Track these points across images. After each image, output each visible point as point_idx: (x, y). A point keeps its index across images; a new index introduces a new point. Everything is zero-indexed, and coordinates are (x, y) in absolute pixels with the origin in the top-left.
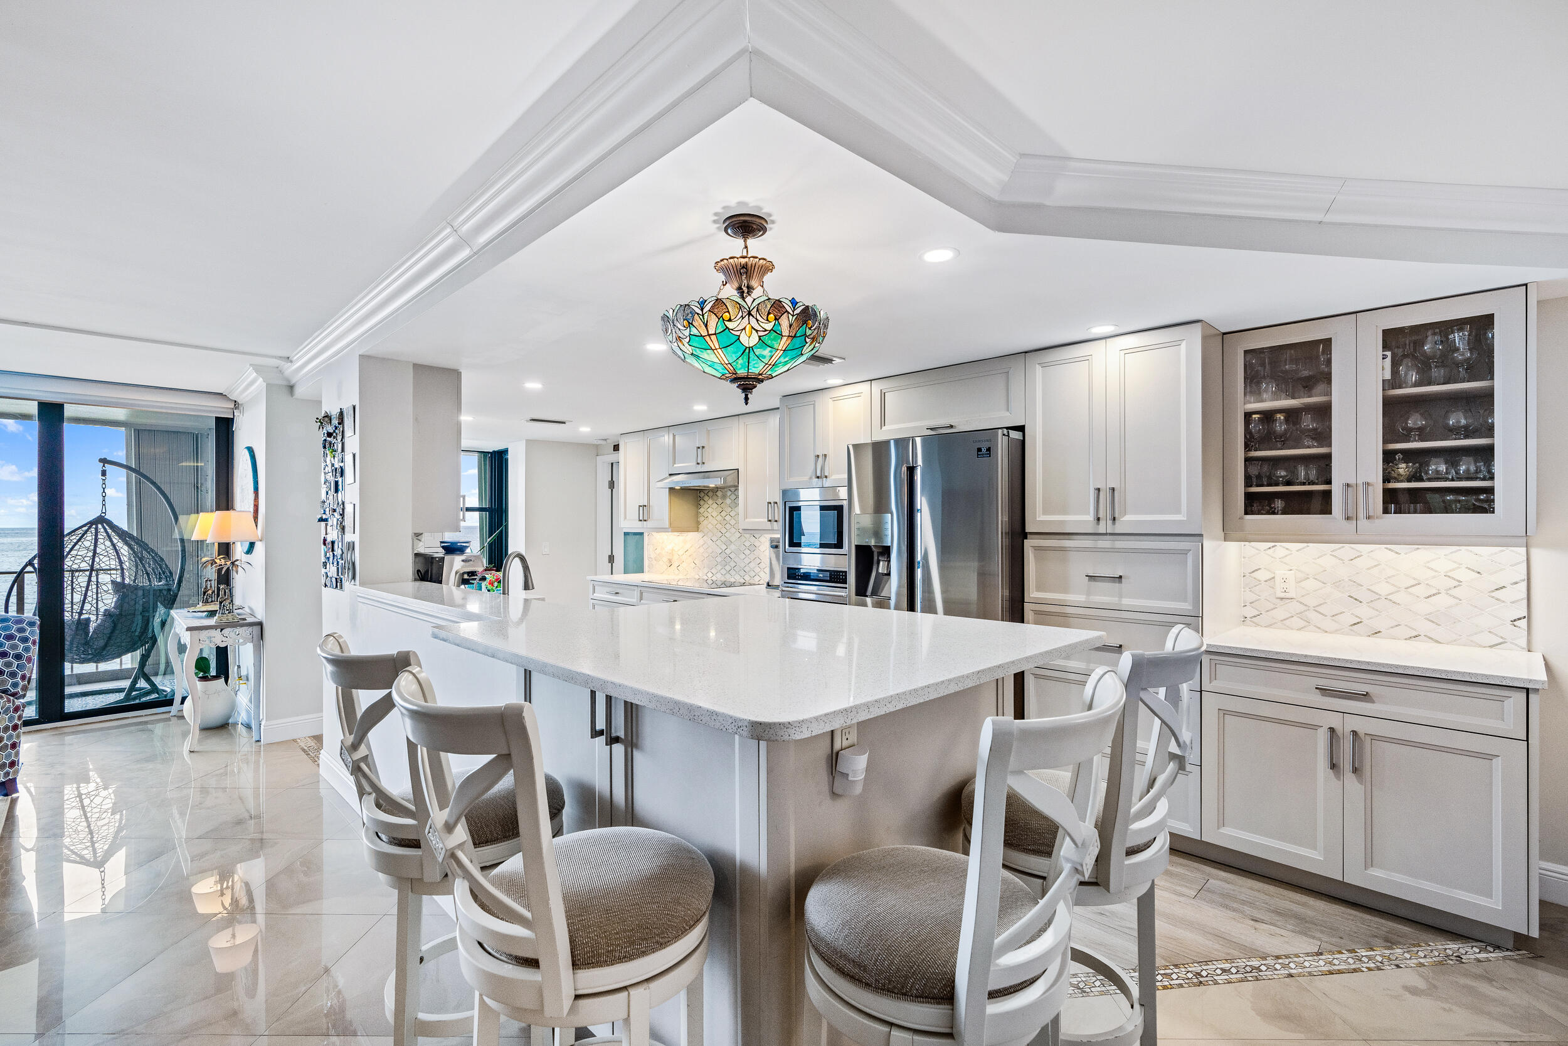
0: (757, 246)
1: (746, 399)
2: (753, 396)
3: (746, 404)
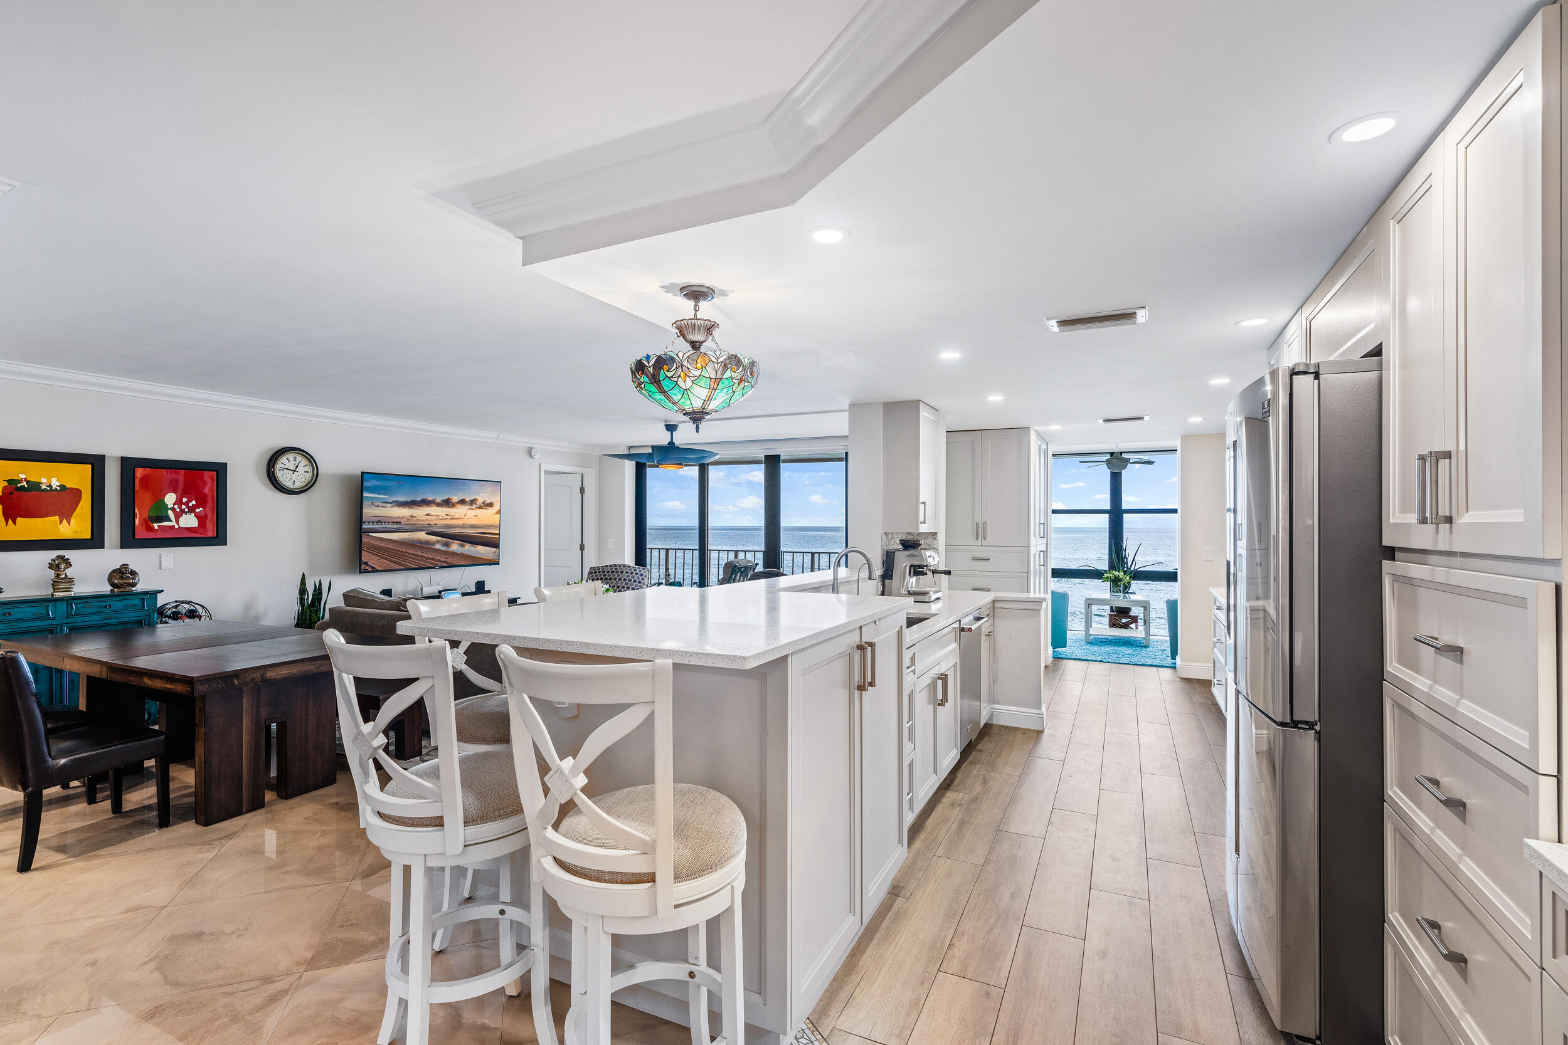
0: (707, 310)
1: (697, 428)
2: (703, 425)
3: (697, 432)
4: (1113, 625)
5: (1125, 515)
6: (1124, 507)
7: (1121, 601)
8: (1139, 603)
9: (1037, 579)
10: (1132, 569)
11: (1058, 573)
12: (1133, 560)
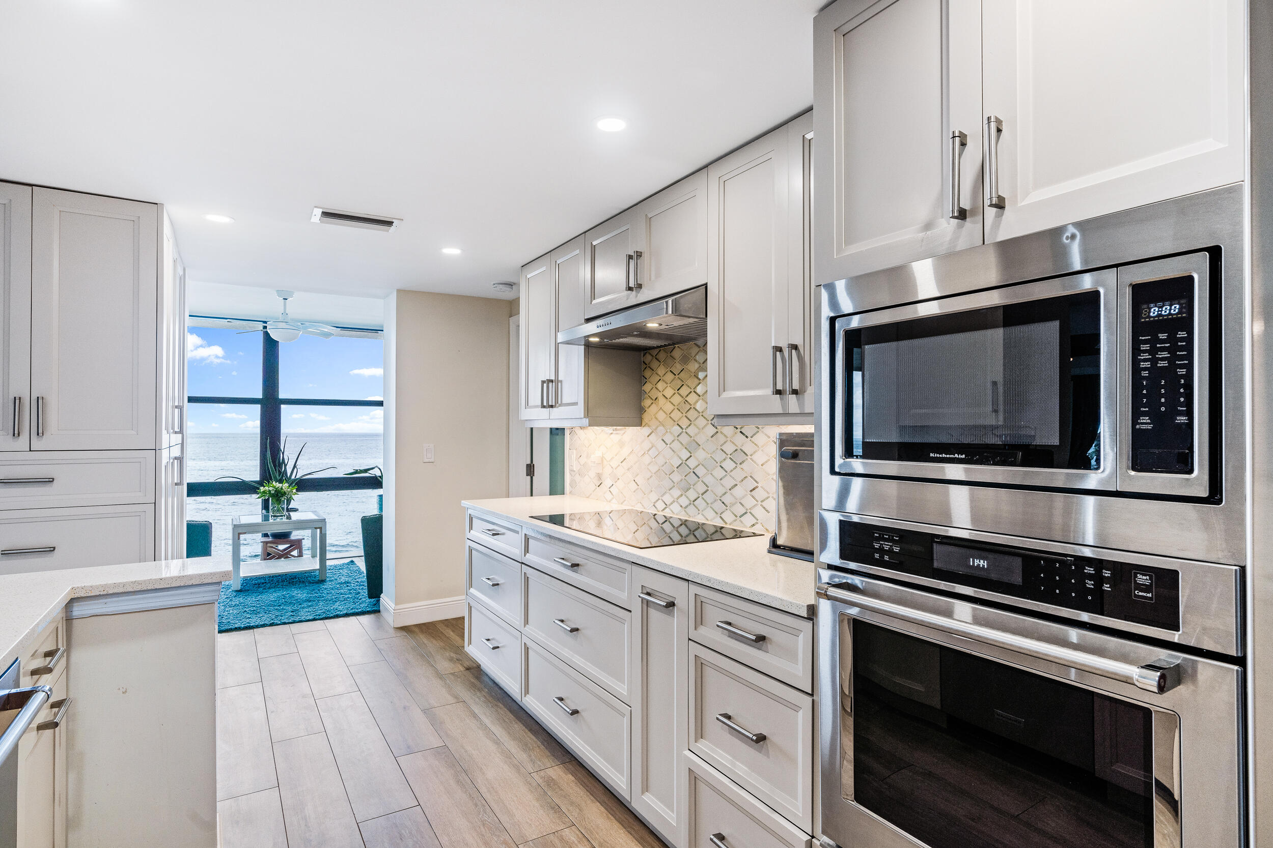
4: (268, 556)
5: (283, 406)
6: (282, 396)
7: (278, 524)
8: (302, 525)
9: (170, 500)
10: (293, 477)
11: (195, 490)
12: (295, 466)
